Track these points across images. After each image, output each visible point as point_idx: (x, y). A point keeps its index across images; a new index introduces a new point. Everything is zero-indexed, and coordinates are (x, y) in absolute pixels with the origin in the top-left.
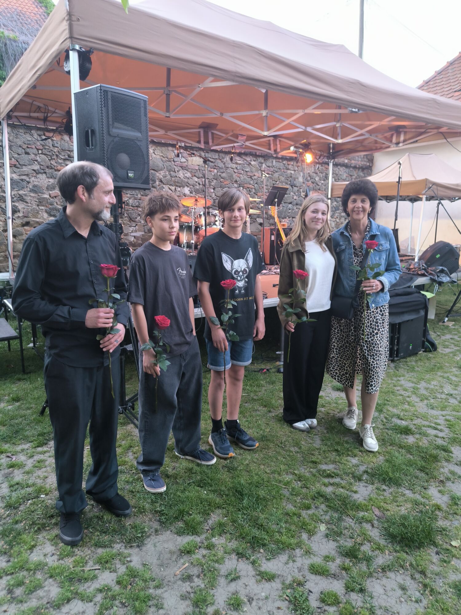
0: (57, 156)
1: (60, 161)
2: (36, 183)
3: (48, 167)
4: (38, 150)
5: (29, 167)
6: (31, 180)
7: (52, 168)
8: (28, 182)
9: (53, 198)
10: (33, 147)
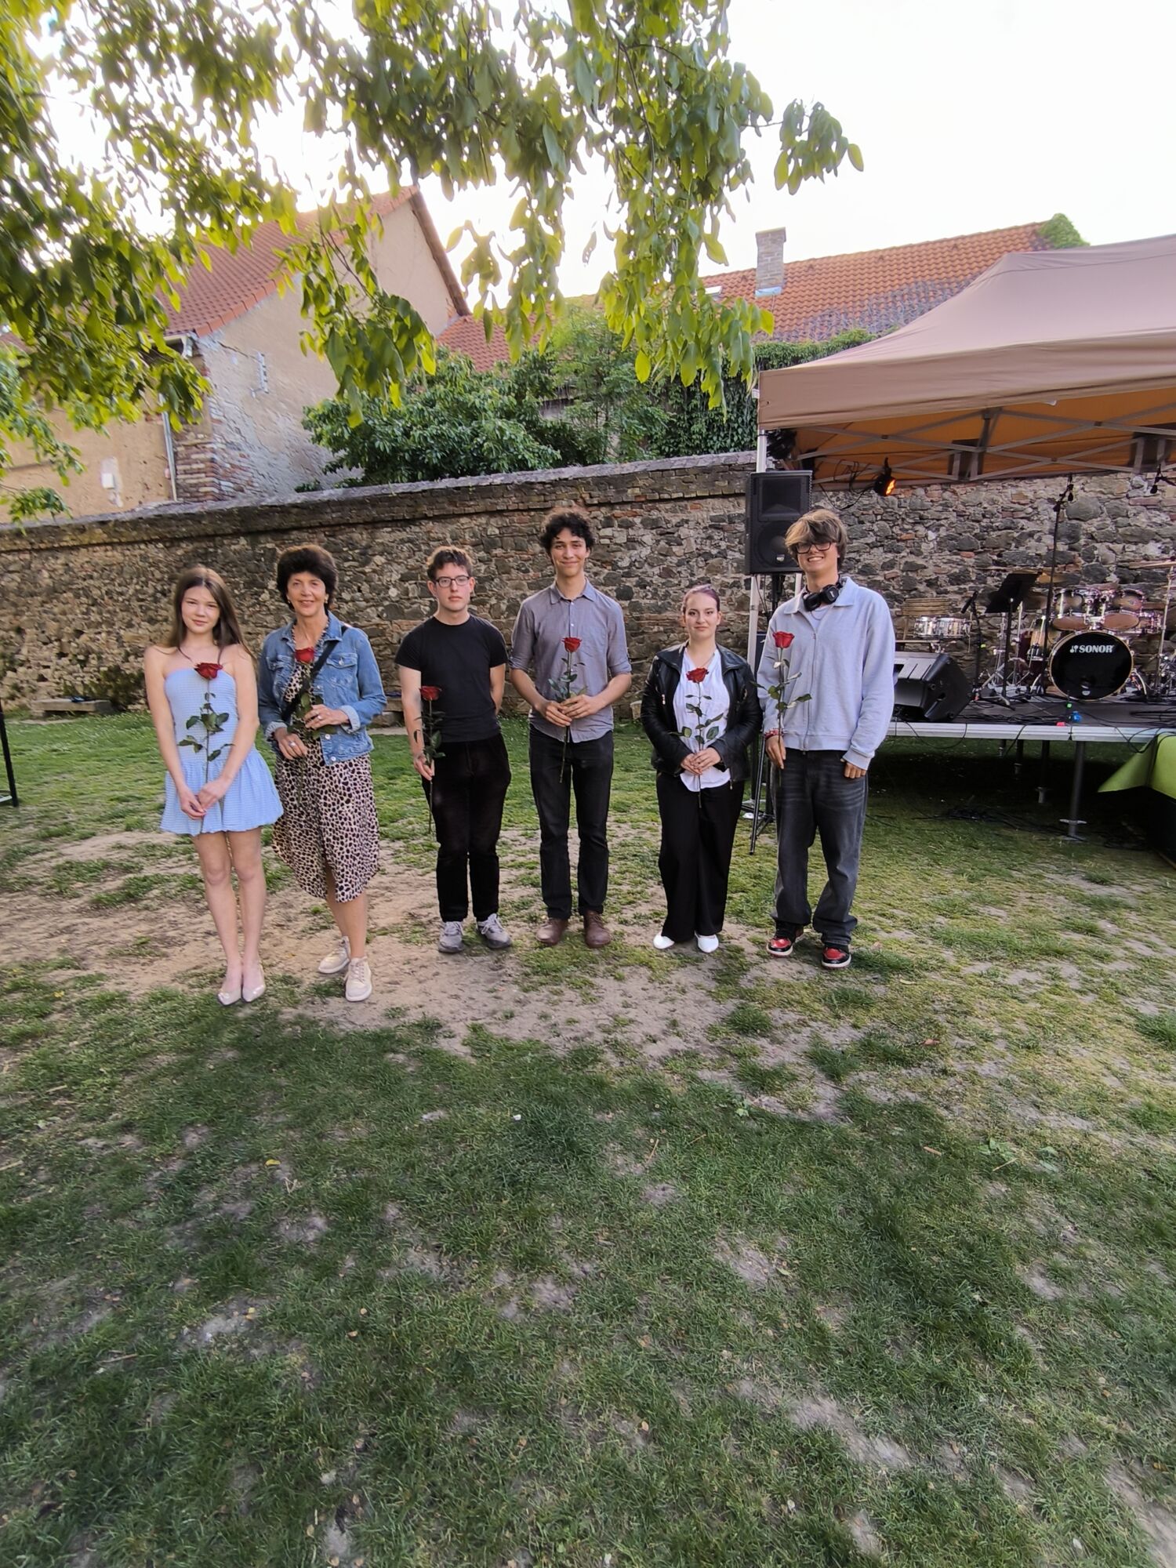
0: (903, 520)
1: (906, 527)
2: (868, 562)
3: (887, 538)
4: (876, 515)
7: (893, 538)
10: (870, 512)
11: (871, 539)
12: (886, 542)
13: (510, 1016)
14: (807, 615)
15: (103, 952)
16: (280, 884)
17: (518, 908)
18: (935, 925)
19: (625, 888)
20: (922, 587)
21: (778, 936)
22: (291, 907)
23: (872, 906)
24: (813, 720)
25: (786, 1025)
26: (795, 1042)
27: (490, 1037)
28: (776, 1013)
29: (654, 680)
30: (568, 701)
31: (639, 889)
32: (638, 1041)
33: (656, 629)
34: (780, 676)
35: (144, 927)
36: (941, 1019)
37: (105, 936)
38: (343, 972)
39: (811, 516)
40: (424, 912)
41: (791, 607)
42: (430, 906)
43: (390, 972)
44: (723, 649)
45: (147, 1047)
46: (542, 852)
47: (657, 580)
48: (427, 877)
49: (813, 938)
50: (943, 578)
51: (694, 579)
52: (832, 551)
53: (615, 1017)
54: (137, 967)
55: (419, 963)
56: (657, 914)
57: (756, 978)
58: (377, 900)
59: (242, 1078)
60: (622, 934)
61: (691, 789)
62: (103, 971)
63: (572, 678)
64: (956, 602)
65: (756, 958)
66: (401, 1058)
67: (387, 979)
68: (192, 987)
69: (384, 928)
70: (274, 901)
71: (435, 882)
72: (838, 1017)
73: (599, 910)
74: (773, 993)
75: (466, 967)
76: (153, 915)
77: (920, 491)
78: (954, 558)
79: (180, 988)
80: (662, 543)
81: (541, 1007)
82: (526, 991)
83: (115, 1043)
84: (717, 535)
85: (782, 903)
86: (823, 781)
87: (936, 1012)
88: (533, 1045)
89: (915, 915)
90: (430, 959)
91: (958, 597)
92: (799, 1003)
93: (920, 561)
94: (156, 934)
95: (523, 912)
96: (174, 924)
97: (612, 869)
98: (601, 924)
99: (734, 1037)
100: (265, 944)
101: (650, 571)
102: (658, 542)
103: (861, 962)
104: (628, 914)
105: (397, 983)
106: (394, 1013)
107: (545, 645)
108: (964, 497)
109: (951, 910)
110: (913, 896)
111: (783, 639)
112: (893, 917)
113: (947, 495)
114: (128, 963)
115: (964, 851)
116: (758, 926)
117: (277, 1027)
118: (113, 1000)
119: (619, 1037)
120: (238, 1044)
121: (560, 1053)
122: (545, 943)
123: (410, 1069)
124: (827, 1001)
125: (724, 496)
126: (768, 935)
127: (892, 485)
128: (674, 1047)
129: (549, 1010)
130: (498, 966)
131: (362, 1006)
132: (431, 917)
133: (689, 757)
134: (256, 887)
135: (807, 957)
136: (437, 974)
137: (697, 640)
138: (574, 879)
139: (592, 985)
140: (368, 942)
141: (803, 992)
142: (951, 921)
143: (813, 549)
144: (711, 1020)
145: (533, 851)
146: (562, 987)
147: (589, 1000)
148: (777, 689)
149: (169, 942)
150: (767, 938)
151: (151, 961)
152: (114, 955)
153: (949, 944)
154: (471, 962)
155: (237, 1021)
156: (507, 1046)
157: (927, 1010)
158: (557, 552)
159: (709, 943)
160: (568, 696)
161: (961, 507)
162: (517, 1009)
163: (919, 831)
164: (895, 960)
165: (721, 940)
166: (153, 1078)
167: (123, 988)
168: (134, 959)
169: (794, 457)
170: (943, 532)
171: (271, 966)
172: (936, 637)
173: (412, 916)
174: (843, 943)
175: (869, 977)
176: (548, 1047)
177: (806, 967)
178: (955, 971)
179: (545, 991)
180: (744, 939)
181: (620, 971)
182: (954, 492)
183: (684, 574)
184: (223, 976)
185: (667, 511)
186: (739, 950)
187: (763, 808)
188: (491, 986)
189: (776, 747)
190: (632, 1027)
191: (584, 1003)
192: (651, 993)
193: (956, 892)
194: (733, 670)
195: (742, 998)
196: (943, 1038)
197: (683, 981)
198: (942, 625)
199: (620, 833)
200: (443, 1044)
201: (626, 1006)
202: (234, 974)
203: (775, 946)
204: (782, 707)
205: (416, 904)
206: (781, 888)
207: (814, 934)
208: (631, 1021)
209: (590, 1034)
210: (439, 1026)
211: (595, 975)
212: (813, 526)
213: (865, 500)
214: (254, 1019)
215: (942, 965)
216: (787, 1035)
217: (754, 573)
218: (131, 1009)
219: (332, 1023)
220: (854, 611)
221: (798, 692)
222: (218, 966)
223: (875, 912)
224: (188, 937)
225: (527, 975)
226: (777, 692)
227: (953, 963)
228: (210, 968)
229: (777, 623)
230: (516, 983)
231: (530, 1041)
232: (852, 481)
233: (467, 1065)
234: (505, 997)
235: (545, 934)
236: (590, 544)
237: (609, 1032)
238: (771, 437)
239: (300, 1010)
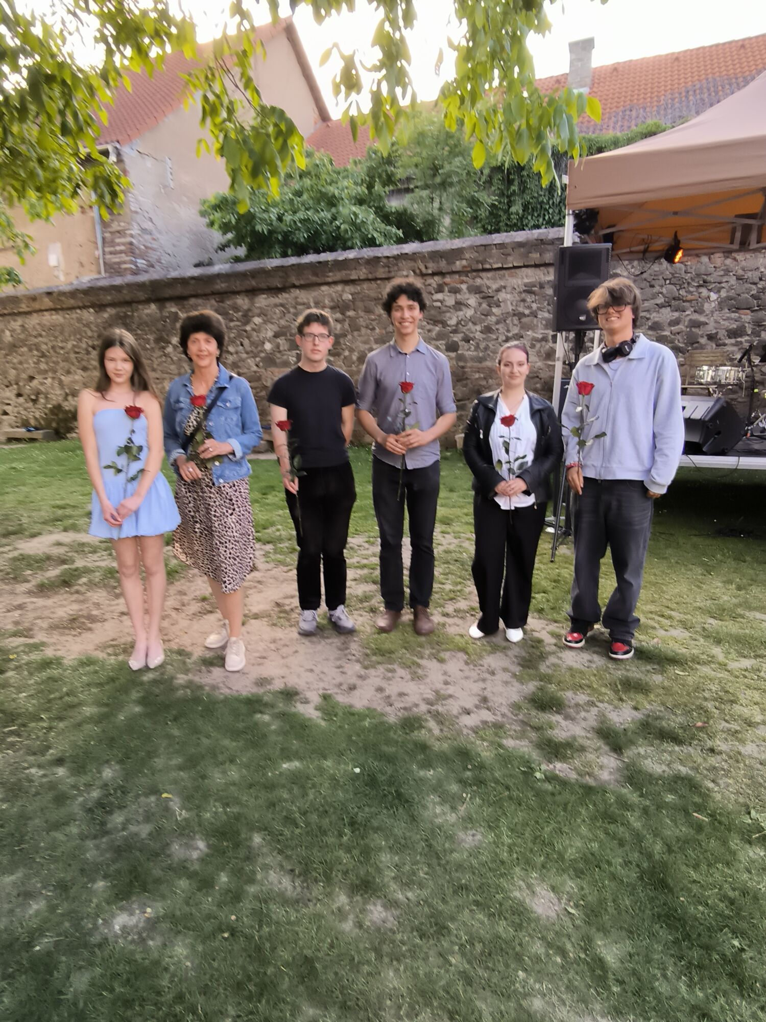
0: (689, 283)
1: (691, 289)
2: (656, 319)
3: (674, 299)
4: (665, 280)
5: (652, 301)
6: (652, 317)
7: (679, 299)
8: (648, 319)
9: (675, 335)
10: (660, 277)
11: (660, 300)
12: (673, 303)
13: (353, 688)
14: (605, 366)
15: (45, 625)
16: (177, 576)
17: (361, 601)
18: (706, 626)
19: (448, 587)
20: (703, 341)
21: (573, 630)
22: (185, 594)
23: (652, 607)
24: (608, 455)
25: (577, 705)
26: (585, 719)
27: (338, 703)
28: (569, 694)
29: (474, 419)
30: (403, 434)
31: (459, 588)
32: (455, 712)
33: (477, 376)
34: (581, 417)
35: (75, 607)
36: (710, 705)
37: (47, 613)
38: (224, 647)
39: (611, 283)
40: (287, 601)
41: (592, 359)
42: (292, 597)
43: (260, 649)
44: (531, 394)
45: (76, 700)
46: (381, 558)
47: (478, 335)
48: (290, 574)
49: (602, 633)
50: (722, 334)
51: (510, 335)
52: (628, 313)
53: (437, 692)
54: (70, 638)
55: (282, 642)
56: (473, 609)
57: (554, 665)
58: (250, 592)
59: (145, 728)
60: (444, 625)
61: (503, 508)
62: (45, 640)
63: (407, 415)
64: (733, 353)
65: (554, 648)
66: (266, 718)
67: (257, 655)
68: (109, 655)
69: (256, 614)
70: (173, 589)
71: (296, 578)
72: (621, 700)
73: (426, 605)
74: (568, 677)
75: (319, 647)
76: (81, 598)
77: (705, 259)
78: (733, 315)
79: (101, 655)
80: (484, 305)
81: (378, 682)
82: (366, 668)
83: (52, 696)
84: (529, 298)
85: (577, 604)
86: (614, 504)
87: (706, 699)
88: (370, 712)
89: (689, 617)
90: (291, 640)
91: (735, 349)
92: (589, 687)
93: (702, 319)
94: (85, 613)
95: (366, 604)
96: (97, 605)
97: (438, 571)
98: (427, 616)
99: (534, 713)
100: (165, 624)
101: (473, 328)
102: (480, 304)
103: (642, 655)
104: (450, 608)
105: (264, 658)
106: (262, 682)
107: (385, 390)
108: (744, 263)
109: (720, 613)
110: (688, 600)
111: (585, 388)
112: (670, 617)
113: (728, 261)
114: (62, 634)
115: (732, 563)
116: (556, 622)
117: (172, 689)
118: (51, 663)
119: (440, 709)
120: (143, 701)
121: (392, 719)
122: (382, 630)
123: (273, 727)
124: (613, 686)
125: (536, 266)
126: (564, 629)
127: (680, 254)
128: (485, 719)
129: (384, 684)
130: (344, 648)
131: (237, 675)
132: (293, 606)
133: (503, 484)
134: (159, 580)
135: (597, 649)
136: (296, 652)
137: (509, 386)
138: (406, 579)
139: (419, 666)
140: (243, 624)
141: (593, 678)
142: (720, 623)
143: (611, 310)
144: (516, 698)
145: (374, 555)
146: (395, 666)
147: (416, 677)
148: (578, 429)
149: (93, 619)
150: (563, 632)
151: (80, 633)
152: (54, 627)
153: (718, 642)
154: (323, 642)
155: (142, 683)
156: (350, 713)
157: (698, 698)
158: (396, 314)
159: (515, 635)
160: (404, 430)
161: (740, 272)
162: (359, 682)
163: (695, 546)
164: (671, 654)
165: (525, 632)
166: (79, 725)
167: (59, 654)
168: (67, 631)
169: (596, 233)
170: (723, 294)
171: (169, 641)
172: (715, 383)
173: (278, 605)
174: (628, 638)
175: (649, 667)
176: (382, 715)
177: (596, 658)
178: (723, 666)
179: (381, 669)
180: (544, 632)
181: (443, 655)
182: (735, 259)
183: (501, 330)
184: (133, 647)
185: (488, 278)
186: (540, 641)
187: (562, 524)
188: (338, 663)
189: (575, 476)
190: (450, 701)
191: (413, 679)
192: (467, 673)
193: (726, 598)
194: (539, 411)
195: (541, 680)
196: (711, 722)
197: (493, 665)
198: (720, 373)
199: (444, 542)
200: (300, 708)
201: (446, 683)
202: (141, 646)
203: (569, 638)
204: (582, 444)
205: (281, 595)
206: (577, 592)
207: (603, 630)
208: (450, 696)
209: (416, 705)
210: (297, 693)
211: (422, 658)
212: (612, 292)
213: (656, 267)
214: (155, 682)
215: (711, 660)
216: (578, 713)
217: (559, 329)
218: (65, 670)
219: (214, 687)
220: (645, 363)
221: (595, 431)
222: (129, 639)
223: (656, 613)
224: (107, 616)
225: (367, 655)
226: (578, 432)
227: (721, 657)
228: (123, 640)
229: (579, 373)
230: (358, 661)
231: (368, 709)
232: (645, 251)
233: (317, 726)
234: (350, 672)
235: (382, 622)
236: (423, 307)
237: (432, 705)
238: (577, 216)
239: (190, 676)
